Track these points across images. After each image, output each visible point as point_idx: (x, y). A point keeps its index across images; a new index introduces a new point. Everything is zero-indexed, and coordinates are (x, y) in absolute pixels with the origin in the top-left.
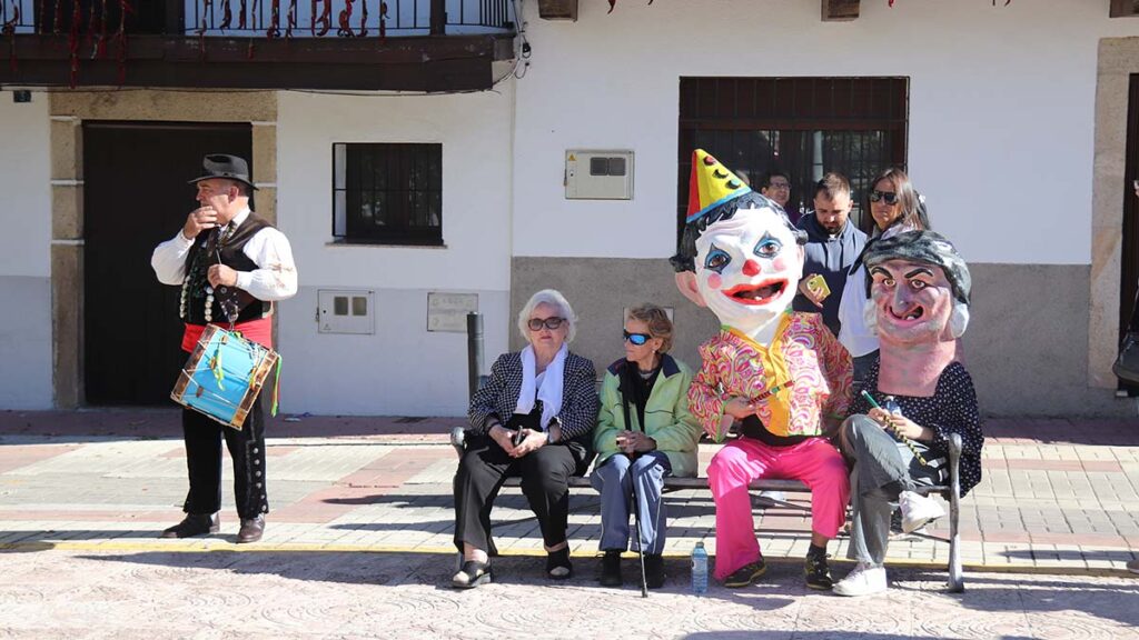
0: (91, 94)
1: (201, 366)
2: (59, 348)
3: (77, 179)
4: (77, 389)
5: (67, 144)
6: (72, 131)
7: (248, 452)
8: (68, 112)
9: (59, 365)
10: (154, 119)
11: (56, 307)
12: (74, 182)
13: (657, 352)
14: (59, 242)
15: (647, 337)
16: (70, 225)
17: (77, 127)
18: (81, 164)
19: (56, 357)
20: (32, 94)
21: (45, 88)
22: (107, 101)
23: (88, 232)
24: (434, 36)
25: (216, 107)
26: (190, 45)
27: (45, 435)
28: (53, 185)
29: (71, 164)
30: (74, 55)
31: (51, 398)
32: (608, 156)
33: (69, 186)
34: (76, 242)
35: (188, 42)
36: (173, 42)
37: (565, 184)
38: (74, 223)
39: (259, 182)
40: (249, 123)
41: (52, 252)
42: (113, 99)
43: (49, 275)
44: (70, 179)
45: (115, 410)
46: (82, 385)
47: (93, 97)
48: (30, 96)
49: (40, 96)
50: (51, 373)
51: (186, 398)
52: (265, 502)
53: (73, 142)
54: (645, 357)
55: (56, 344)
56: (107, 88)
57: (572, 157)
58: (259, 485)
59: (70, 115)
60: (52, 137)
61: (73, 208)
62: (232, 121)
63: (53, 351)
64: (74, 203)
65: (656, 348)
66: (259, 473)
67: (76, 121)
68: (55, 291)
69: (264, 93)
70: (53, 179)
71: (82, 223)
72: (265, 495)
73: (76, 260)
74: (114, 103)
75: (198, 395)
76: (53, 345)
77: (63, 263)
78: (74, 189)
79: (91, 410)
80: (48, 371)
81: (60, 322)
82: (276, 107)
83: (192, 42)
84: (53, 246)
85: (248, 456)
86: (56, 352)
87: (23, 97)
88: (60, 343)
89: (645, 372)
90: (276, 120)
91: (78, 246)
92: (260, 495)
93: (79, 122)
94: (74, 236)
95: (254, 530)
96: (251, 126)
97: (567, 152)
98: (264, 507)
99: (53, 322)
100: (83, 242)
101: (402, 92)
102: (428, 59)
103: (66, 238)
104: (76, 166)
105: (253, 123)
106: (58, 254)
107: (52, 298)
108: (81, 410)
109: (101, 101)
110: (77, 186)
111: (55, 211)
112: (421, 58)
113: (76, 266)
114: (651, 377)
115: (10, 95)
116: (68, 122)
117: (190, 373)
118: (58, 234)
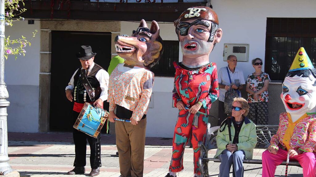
0: (55, 21)
1: (84, 117)
2: (41, 111)
3: (49, 51)
4: (47, 125)
5: (46, 39)
6: (48, 34)
7: (96, 146)
8: (47, 28)
9: (41, 117)
10: (77, 31)
11: (41, 96)
12: (48, 52)
13: (243, 115)
14: (42, 73)
15: (240, 109)
16: (46, 67)
17: (50, 33)
18: (51, 46)
19: (40, 114)
20: (35, 21)
21: (39, 19)
22: (60, 24)
23: (52, 70)
24: (179, 3)
25: (99, 27)
26: (92, 5)
27: (38, 141)
28: (41, 53)
29: (48, 46)
30: (52, 8)
31: (38, 128)
32: (240, 46)
33: (46, 54)
34: (48, 73)
35: (92, 4)
36: (87, 4)
37: (224, 56)
38: (48, 67)
39: (114, 53)
40: (111, 32)
41: (40, 77)
42: (63, 23)
43: (39, 85)
44: (47, 51)
45: (60, 133)
46: (49, 124)
47: (55, 23)
48: (34, 22)
49: (37, 22)
50: (38, 119)
51: (79, 128)
52: (100, 163)
53: (48, 38)
54: (238, 116)
55: (40, 109)
56: (61, 19)
57: (226, 46)
58: (99, 157)
59: (48, 29)
60: (41, 36)
61: (47, 61)
62: (104, 31)
63: (39, 112)
64: (48, 60)
65: (242, 113)
66: (99, 153)
67: (49, 31)
68: (40, 91)
69: (116, 22)
70: (40, 51)
71: (50, 67)
72: (101, 161)
73: (48, 80)
74: (63, 25)
75: (83, 127)
76: (39, 110)
77: (43, 81)
78: (48, 55)
79: (51, 133)
80: (37, 118)
81: (42, 102)
82: (120, 27)
83: (93, 4)
84: (40, 75)
85: (96, 147)
86: (40, 112)
87: (31, 22)
88: (41, 109)
89: (238, 122)
90: (120, 31)
91: (49, 75)
92: (99, 161)
93: (51, 31)
94: (48, 71)
95: (96, 172)
96: (111, 33)
97: (224, 44)
98: (100, 165)
99: (40, 101)
100: (50, 74)
101: (165, 22)
102: (177, 11)
103: (45, 72)
104: (49, 47)
105: (112, 32)
106: (42, 77)
107: (39, 93)
108: (48, 133)
109: (58, 24)
110: (49, 54)
111: (41, 62)
112: (175, 11)
113: (48, 82)
114: (240, 124)
115: (27, 22)
116: (47, 31)
117: (81, 119)
118: (42, 71)
